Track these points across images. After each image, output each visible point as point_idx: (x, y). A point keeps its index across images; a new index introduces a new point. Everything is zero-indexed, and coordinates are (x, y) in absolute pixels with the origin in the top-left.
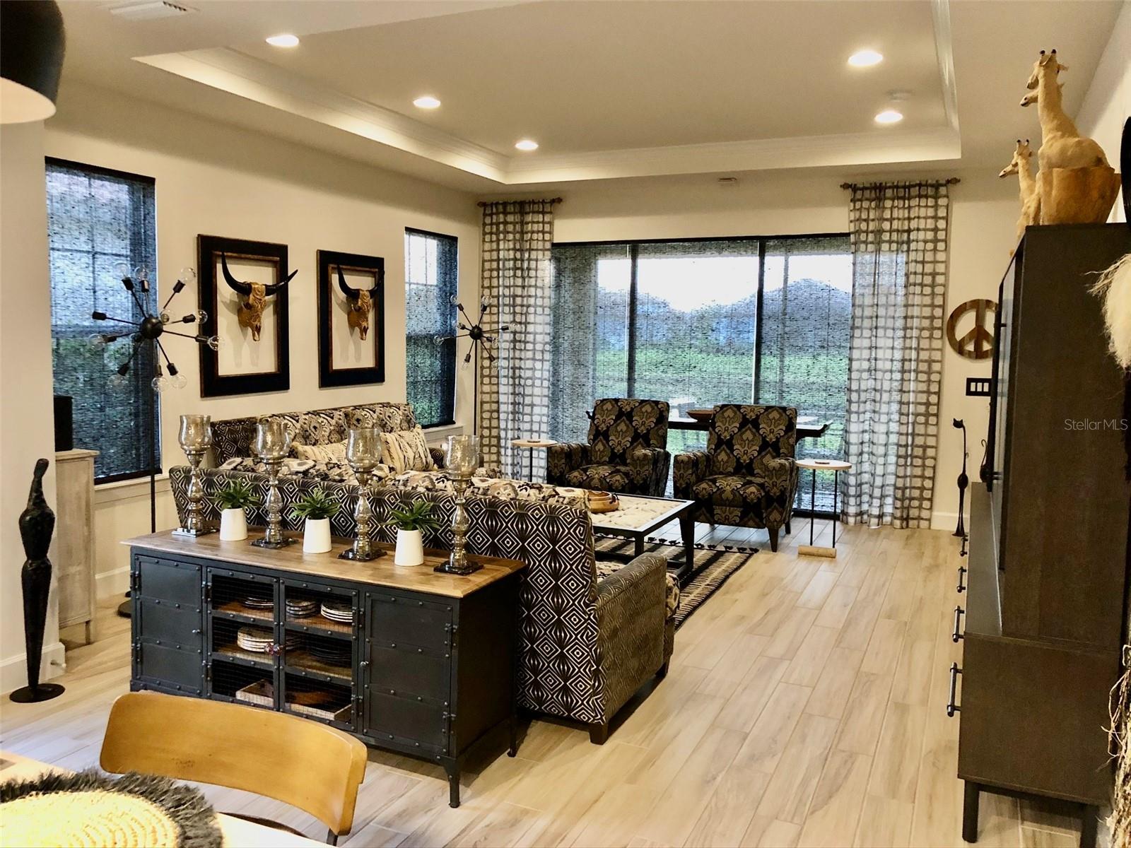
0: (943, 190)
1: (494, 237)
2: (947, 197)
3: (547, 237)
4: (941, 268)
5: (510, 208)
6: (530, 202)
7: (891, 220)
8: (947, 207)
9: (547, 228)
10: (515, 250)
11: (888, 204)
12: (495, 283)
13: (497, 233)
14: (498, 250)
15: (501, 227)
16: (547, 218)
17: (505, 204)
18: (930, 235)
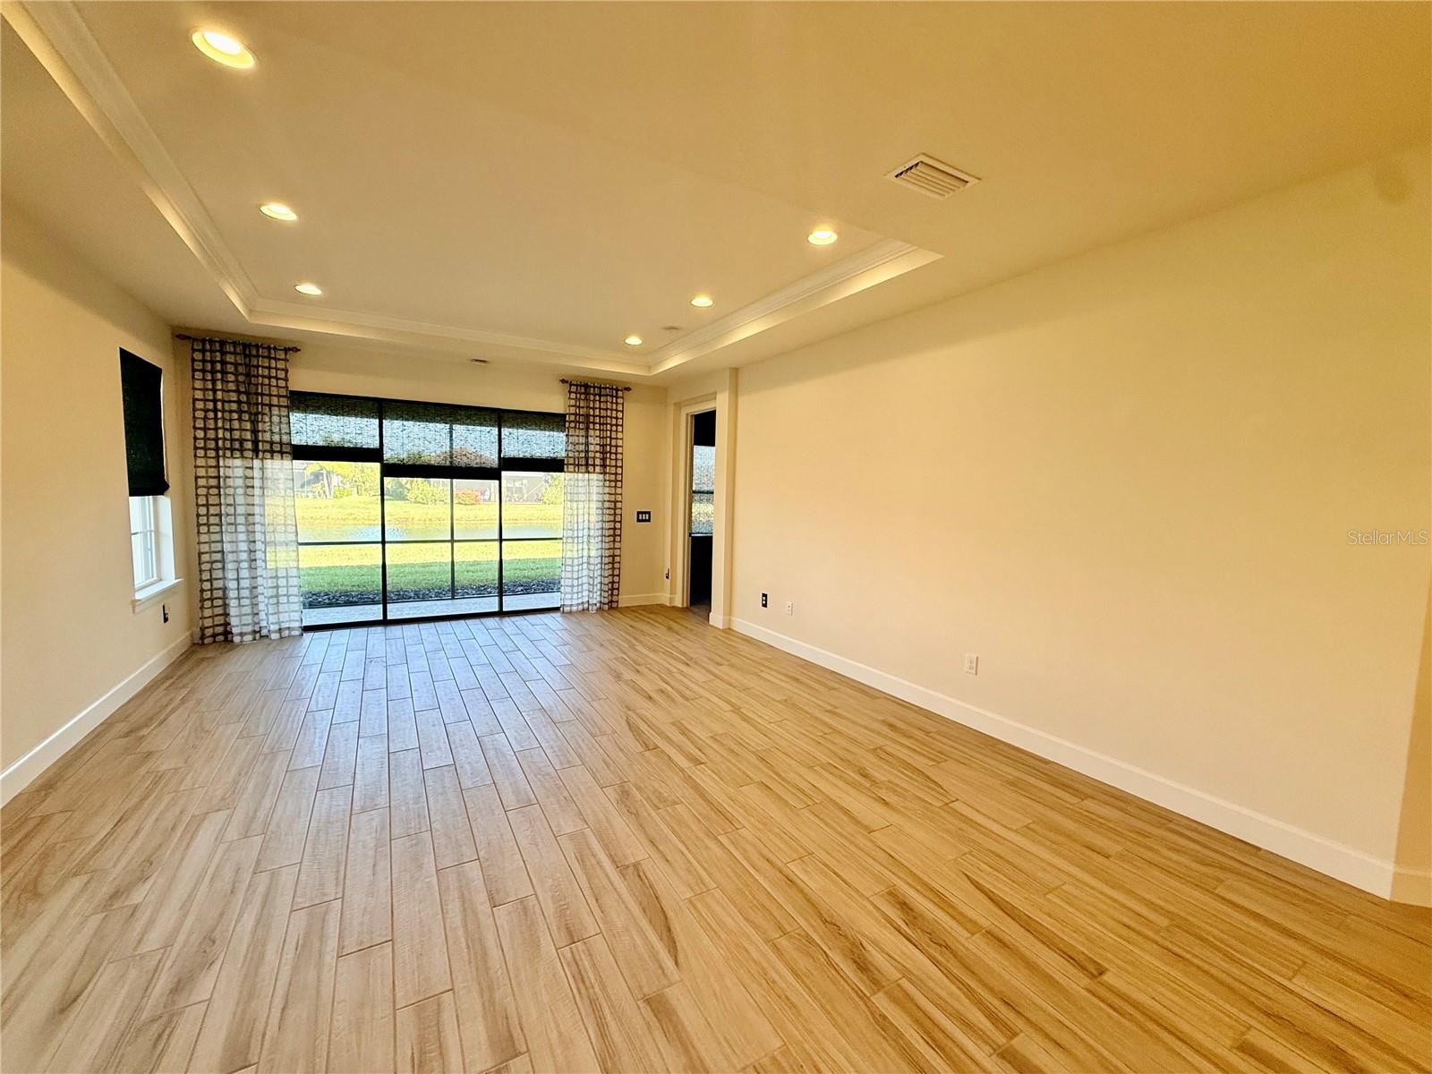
0: (620, 393)
1: (209, 377)
2: (622, 398)
3: (282, 383)
4: (620, 443)
5: (229, 348)
6: (257, 346)
7: (594, 409)
8: (623, 404)
9: (281, 374)
10: (238, 391)
11: (592, 398)
12: (211, 424)
13: (213, 372)
14: (214, 391)
15: (218, 367)
16: (281, 365)
17: (223, 343)
18: (614, 421)
